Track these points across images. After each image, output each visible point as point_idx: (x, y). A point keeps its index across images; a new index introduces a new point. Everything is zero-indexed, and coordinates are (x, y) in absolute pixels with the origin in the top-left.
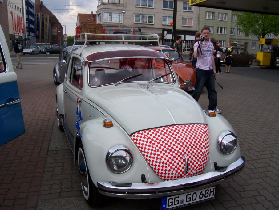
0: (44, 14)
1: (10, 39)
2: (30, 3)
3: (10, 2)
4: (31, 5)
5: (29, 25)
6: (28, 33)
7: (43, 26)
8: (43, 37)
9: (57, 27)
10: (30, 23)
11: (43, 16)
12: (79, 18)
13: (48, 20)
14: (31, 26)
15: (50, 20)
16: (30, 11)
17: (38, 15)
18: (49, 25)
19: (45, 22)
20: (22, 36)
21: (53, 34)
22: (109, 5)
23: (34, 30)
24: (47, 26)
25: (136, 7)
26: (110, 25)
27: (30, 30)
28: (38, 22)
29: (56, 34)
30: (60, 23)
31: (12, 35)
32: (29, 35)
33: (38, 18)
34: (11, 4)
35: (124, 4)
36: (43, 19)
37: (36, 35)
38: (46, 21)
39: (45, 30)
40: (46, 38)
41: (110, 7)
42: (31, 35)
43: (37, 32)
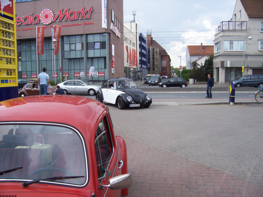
0: (155, 48)
1: (125, 71)
2: (143, 38)
3: (126, 38)
4: (144, 39)
5: (141, 58)
6: (140, 65)
7: (153, 59)
8: (154, 69)
9: (166, 59)
10: (143, 57)
11: (154, 49)
12: (189, 49)
13: (158, 54)
14: (144, 59)
15: (160, 53)
16: (143, 45)
17: (149, 49)
18: (159, 58)
19: (155, 55)
20: (135, 68)
21: (162, 66)
22: (229, 32)
23: (146, 62)
24: (157, 58)
25: (261, 32)
26: (230, 54)
27: (142, 62)
28: (149, 55)
29: (165, 66)
30: (169, 56)
31: (127, 67)
32: (141, 67)
33: (149, 52)
34: (127, 40)
35: (247, 30)
36: (154, 53)
37: (147, 67)
38: (157, 54)
39: (156, 63)
40: (157, 70)
41: (231, 34)
42: (143, 67)
43: (149, 64)
